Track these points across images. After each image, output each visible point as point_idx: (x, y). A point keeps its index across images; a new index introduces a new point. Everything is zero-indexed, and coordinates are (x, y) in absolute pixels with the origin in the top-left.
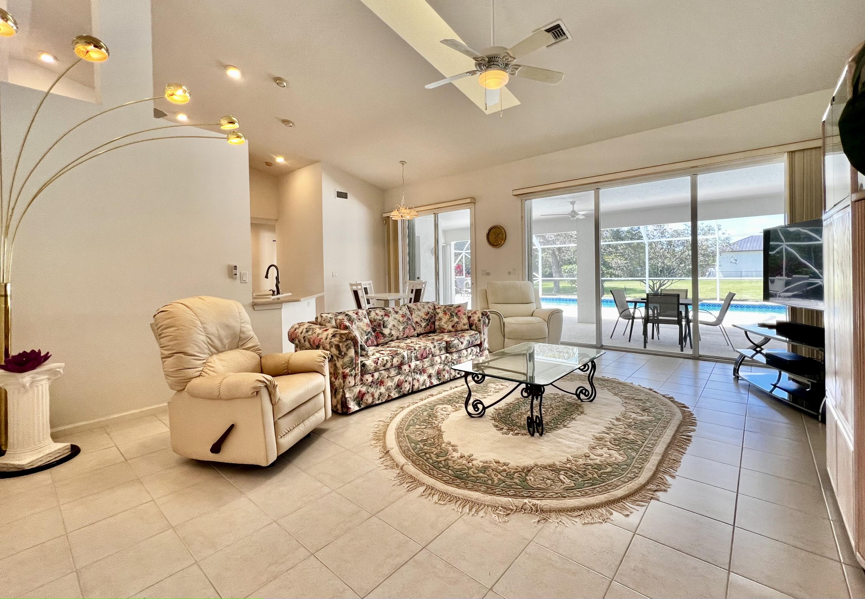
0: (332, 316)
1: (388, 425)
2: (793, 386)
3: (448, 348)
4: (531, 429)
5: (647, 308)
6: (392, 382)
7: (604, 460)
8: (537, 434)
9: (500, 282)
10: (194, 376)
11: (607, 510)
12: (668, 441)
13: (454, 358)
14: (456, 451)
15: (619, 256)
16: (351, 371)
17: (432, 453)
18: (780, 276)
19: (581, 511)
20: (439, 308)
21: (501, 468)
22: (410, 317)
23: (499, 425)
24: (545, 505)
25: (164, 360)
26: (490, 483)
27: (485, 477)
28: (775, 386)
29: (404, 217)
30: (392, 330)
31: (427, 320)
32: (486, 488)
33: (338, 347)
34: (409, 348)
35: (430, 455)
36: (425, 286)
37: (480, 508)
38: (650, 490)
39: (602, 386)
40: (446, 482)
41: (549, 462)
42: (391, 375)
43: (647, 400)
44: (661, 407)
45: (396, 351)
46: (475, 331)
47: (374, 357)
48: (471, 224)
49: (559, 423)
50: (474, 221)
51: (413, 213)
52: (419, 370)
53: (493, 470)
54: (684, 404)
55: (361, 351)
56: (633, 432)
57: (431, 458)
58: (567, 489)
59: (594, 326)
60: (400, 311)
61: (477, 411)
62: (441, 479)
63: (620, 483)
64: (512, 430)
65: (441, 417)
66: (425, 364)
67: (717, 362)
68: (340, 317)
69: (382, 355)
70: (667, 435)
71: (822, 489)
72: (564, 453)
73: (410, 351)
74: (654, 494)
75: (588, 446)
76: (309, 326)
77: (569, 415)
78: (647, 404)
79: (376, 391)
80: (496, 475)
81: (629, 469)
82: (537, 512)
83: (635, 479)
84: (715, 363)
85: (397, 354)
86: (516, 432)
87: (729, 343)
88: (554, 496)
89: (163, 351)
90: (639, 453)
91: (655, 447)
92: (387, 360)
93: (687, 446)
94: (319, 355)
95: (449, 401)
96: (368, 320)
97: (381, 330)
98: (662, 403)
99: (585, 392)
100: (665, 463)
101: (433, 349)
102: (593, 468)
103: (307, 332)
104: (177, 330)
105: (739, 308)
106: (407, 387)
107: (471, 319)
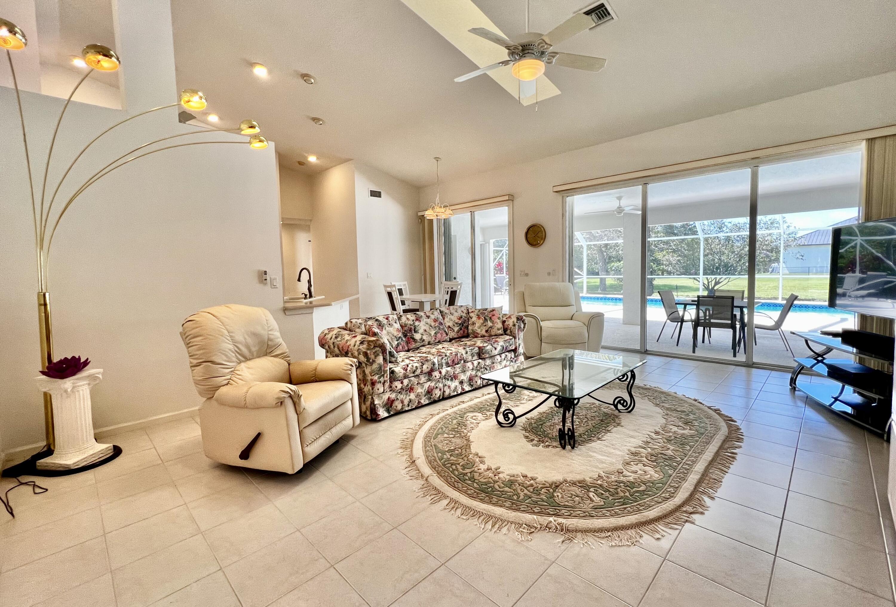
0: (361, 322)
1: (416, 433)
2: (857, 399)
3: (481, 354)
4: (563, 442)
5: (698, 309)
6: (422, 388)
7: (638, 477)
8: (568, 447)
9: (538, 284)
10: (223, 384)
11: (637, 533)
12: (710, 459)
13: (487, 364)
14: (483, 463)
15: (670, 252)
16: (380, 378)
17: (459, 464)
18: (852, 273)
19: (608, 532)
20: (472, 312)
21: (528, 483)
22: (442, 321)
23: (530, 436)
24: (570, 524)
25: (193, 368)
26: (516, 498)
27: (510, 492)
28: (836, 399)
29: (439, 216)
30: (423, 335)
31: (460, 324)
32: (511, 503)
33: (366, 354)
34: (439, 354)
35: (456, 467)
36: (461, 287)
37: (504, 525)
38: (686, 512)
39: (643, 396)
40: (471, 496)
41: (579, 477)
42: (421, 382)
43: (691, 412)
44: (705, 420)
45: (426, 357)
46: (510, 336)
47: (403, 363)
48: (509, 222)
49: (593, 435)
50: (512, 219)
51: (448, 211)
52: (450, 376)
53: (519, 485)
54: (730, 418)
55: (390, 358)
56: (672, 448)
57: (457, 470)
58: (595, 508)
59: (638, 328)
60: (431, 316)
61: (507, 421)
62: (465, 493)
63: (653, 504)
64: (543, 442)
65: (471, 426)
66: (456, 371)
67: (772, 370)
68: (370, 323)
69: (412, 362)
70: (709, 452)
71: (881, 518)
72: (596, 468)
73: (440, 358)
74: (690, 517)
75: (622, 462)
76: (338, 332)
77: (604, 427)
78: (690, 417)
79: (406, 398)
80: (522, 490)
81: (665, 488)
82: (562, 531)
83: (670, 499)
84: (770, 371)
85: (427, 361)
86: (547, 443)
87: (788, 348)
88: (581, 515)
89: (192, 360)
90: (677, 470)
91: (695, 464)
92: (416, 367)
93: (730, 464)
94: (346, 363)
95: (480, 409)
96: (399, 325)
97: (412, 335)
98: (706, 416)
99: (624, 403)
100: (705, 482)
101: (464, 355)
102: (626, 485)
103: (336, 338)
104: (205, 339)
105: (804, 309)
106: (437, 393)
107: (506, 323)
